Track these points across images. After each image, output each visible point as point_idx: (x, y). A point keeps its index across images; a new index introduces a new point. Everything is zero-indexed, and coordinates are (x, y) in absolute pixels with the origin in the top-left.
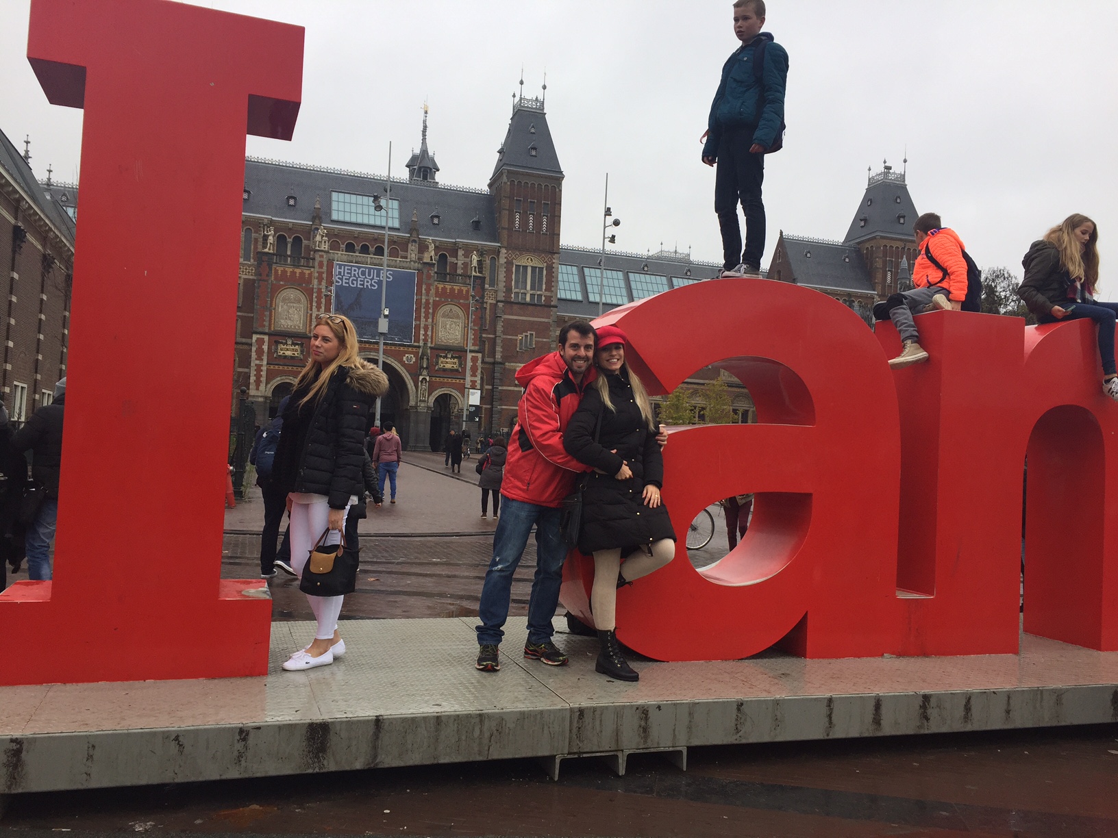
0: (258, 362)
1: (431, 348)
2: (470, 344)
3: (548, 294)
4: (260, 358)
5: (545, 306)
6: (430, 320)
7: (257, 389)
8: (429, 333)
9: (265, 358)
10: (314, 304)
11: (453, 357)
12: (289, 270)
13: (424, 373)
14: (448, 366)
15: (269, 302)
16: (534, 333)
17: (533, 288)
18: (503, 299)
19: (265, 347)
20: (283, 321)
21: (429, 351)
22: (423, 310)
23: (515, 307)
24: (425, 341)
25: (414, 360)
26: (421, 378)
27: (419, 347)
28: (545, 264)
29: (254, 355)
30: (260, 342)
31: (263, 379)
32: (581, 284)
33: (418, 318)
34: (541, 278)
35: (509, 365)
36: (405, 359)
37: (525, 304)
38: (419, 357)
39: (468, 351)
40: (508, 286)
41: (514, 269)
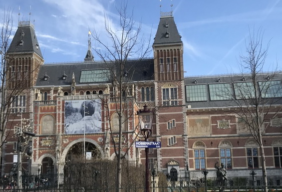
0: (34, 149)
1: (111, 134)
2: (129, 129)
4: (35, 147)
6: (108, 120)
7: (35, 161)
8: (109, 126)
9: (37, 146)
10: (57, 120)
12: (46, 107)
13: (106, 146)
15: (38, 122)
16: (175, 119)
17: (172, 98)
18: (158, 106)
19: (38, 142)
20: (45, 130)
21: (109, 135)
22: (105, 116)
23: (164, 108)
24: (107, 130)
25: (103, 140)
26: (105, 148)
27: (104, 133)
28: (177, 86)
29: (33, 147)
30: (35, 141)
31: (37, 156)
32: (207, 93)
33: (103, 120)
34: (176, 93)
35: (163, 137)
36: (98, 140)
37: (168, 106)
38: (105, 138)
39: (127, 133)
40: (160, 99)
41: (162, 91)
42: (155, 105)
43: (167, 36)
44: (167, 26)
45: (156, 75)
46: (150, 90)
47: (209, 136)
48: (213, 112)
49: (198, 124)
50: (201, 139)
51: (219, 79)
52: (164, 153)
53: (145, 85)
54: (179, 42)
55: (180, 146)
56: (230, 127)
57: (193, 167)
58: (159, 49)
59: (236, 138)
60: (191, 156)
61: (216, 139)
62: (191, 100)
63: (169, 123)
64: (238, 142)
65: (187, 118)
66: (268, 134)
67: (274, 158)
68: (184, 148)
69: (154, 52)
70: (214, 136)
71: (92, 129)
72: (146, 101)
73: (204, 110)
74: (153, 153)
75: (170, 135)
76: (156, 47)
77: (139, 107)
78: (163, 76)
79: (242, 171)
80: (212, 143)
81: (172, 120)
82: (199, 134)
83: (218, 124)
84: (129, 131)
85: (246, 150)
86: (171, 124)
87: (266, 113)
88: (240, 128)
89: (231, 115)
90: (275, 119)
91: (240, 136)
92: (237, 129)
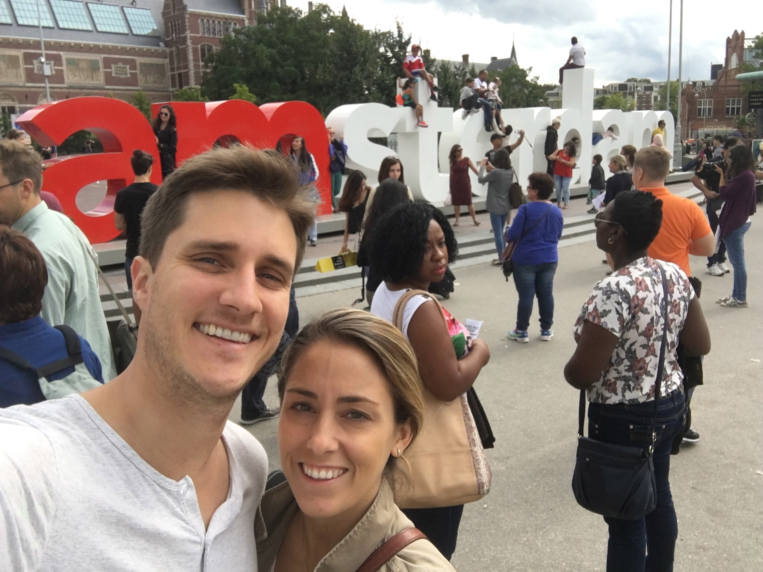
47: (21, 84)
48: (26, 45)
50: (7, 89)
56: (54, 72)
59: (63, 90)
61: (32, 90)
66: (109, 87)
70: (30, 85)
73: (10, 40)
82: (4, 79)
83: (35, 66)
87: (106, 56)
88: (70, 75)
89: (55, 52)
90: (118, 66)
91: (70, 87)
92: (65, 76)
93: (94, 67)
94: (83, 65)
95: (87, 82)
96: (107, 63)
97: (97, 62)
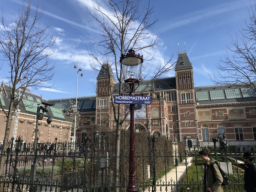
1: (151, 119)
3: (192, 100)
5: (192, 103)
6: (150, 112)
8: (150, 115)
11: (157, 121)
13: (149, 126)
14: (156, 124)
15: (112, 113)
16: (189, 111)
17: (187, 99)
18: (179, 103)
21: (150, 120)
22: (148, 110)
23: (183, 105)
24: (149, 117)
25: (147, 123)
26: (148, 128)
27: (148, 119)
28: (190, 92)
30: (111, 123)
32: (208, 96)
33: (147, 112)
34: (189, 96)
35: (183, 121)
36: (144, 123)
37: (185, 104)
38: (148, 122)
39: (161, 119)
40: (180, 99)
41: (181, 95)
42: (177, 103)
43: (183, 64)
44: (183, 58)
45: (177, 86)
46: (174, 95)
47: (211, 121)
48: (213, 106)
49: (204, 114)
50: (205, 123)
51: (216, 88)
52: (183, 131)
53: (171, 92)
54: (190, 67)
55: (193, 127)
56: (223, 115)
57: (201, 140)
58: (179, 71)
59: (227, 122)
60: (200, 132)
61: (215, 122)
62: (199, 100)
63: (186, 113)
64: (229, 124)
65: (197, 111)
66: (248, 119)
67: (253, 134)
68: (195, 128)
69: (176, 73)
70: (214, 121)
71: (141, 117)
72: (171, 101)
73: (207, 106)
74: (177, 131)
75: (187, 120)
76: (176, 70)
77: (168, 104)
78: (181, 87)
79: (232, 142)
80: (212, 125)
81: (188, 112)
82: (204, 119)
83: (216, 114)
84: (162, 118)
85: (234, 129)
86: (187, 114)
87: (246, 107)
88: (230, 116)
89: (224, 108)
90: (253, 110)
91: (230, 120)
92: (228, 117)
93: (241, 112)
94: (237, 111)
95: (238, 118)
96: (247, 110)
97: (243, 110)
